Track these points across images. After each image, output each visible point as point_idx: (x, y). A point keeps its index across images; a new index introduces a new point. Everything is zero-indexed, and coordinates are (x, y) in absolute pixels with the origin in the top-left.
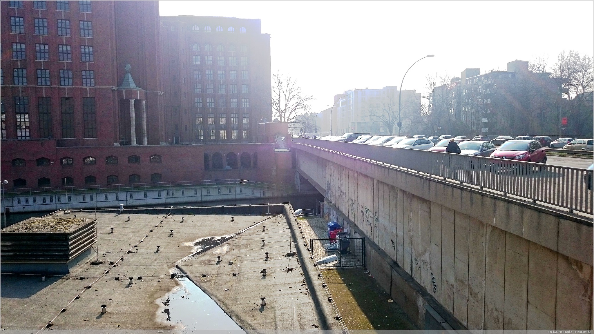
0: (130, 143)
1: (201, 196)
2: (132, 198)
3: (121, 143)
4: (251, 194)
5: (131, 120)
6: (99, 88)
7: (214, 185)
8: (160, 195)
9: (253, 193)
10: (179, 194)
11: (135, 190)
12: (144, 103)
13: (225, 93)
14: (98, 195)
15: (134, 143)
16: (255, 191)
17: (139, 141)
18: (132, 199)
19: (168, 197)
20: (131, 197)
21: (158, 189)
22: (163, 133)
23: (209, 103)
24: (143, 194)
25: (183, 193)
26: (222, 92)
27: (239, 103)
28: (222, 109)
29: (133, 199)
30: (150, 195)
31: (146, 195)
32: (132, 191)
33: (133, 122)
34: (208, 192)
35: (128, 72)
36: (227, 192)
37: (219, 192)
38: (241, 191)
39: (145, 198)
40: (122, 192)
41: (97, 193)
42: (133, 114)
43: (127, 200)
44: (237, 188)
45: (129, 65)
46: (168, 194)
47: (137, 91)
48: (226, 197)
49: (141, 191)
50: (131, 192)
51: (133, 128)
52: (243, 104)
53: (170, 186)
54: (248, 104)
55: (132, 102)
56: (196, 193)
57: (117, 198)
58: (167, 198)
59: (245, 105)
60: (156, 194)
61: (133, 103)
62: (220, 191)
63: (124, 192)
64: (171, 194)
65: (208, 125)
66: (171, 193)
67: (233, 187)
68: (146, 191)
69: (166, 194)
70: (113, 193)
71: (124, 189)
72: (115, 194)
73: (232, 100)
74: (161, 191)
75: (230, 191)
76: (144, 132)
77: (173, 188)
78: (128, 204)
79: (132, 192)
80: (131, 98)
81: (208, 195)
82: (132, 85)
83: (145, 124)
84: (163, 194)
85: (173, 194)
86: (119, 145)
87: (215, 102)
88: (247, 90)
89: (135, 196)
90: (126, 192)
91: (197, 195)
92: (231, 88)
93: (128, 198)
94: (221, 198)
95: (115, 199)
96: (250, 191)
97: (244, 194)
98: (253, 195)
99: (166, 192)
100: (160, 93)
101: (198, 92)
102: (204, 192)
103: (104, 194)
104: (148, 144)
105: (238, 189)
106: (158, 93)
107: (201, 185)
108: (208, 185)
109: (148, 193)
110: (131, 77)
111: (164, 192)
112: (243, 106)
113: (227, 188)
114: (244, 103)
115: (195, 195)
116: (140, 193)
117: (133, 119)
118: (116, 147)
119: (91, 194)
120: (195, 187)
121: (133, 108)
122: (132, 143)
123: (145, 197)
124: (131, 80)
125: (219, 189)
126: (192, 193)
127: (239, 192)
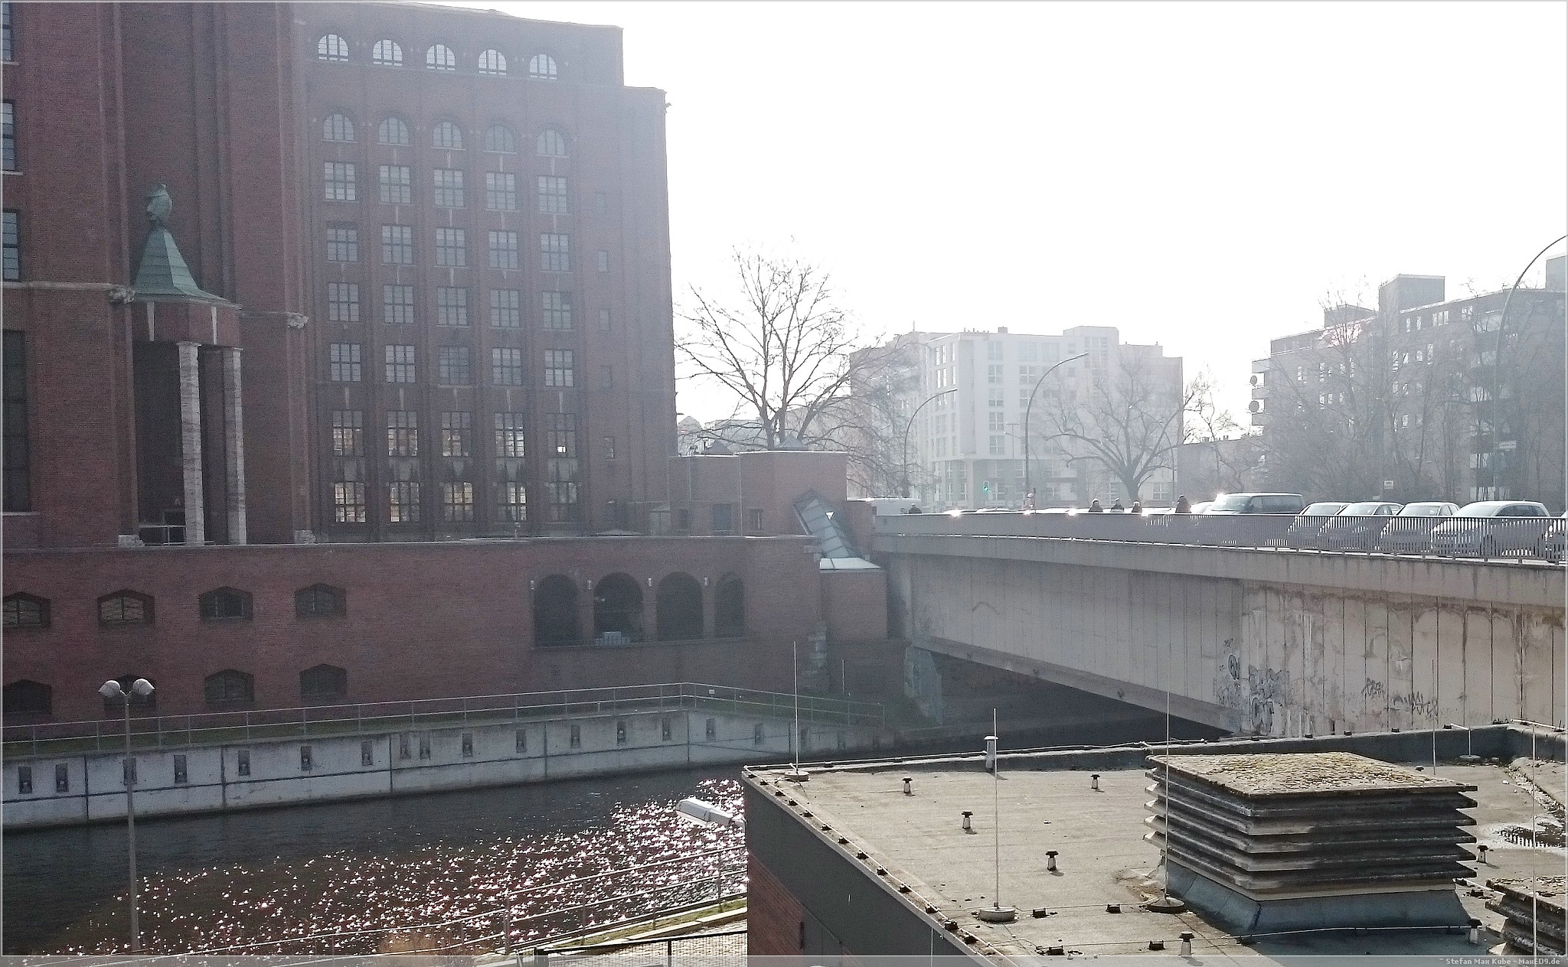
0: (178, 536)
1: (546, 757)
2: (248, 773)
3: (149, 537)
4: (750, 744)
5: (184, 434)
6: (48, 291)
7: (593, 708)
8: (367, 759)
9: (758, 739)
10: (449, 750)
11: (259, 740)
12: (236, 360)
13: (465, 323)
14: (91, 765)
15: (196, 536)
16: (768, 730)
17: (216, 529)
18: (246, 778)
19: (406, 764)
20: (244, 768)
21: (361, 733)
22: (304, 491)
23: (395, 364)
24: (294, 754)
25: (467, 747)
26: (452, 322)
27: (529, 372)
28: (455, 392)
29: (254, 776)
30: (327, 757)
31: (307, 761)
32: (249, 741)
33: (193, 444)
34: (575, 740)
35: (162, 225)
36: (655, 736)
37: (621, 740)
38: (710, 732)
39: (306, 773)
40: (205, 748)
41: (85, 757)
42: (192, 410)
43: (224, 784)
44: (692, 717)
45: (163, 195)
46: (405, 754)
47: (208, 308)
48: (647, 759)
49: (284, 743)
50: (243, 745)
51: (193, 470)
52: (549, 372)
53: (409, 719)
54: (569, 372)
55: (190, 355)
56: (521, 745)
57: (181, 776)
58: (400, 770)
59: (559, 376)
60: (351, 755)
61: (194, 363)
62: (624, 734)
63: (213, 747)
64: (418, 750)
65: (391, 462)
66: (414, 746)
67: (676, 715)
68: (309, 741)
69: (396, 752)
70: (163, 752)
71: (208, 737)
72: (169, 758)
73: (496, 354)
74: (374, 742)
75: (667, 736)
76: (236, 486)
77: (426, 727)
78: (231, 803)
79: (248, 746)
80: (187, 338)
81: (575, 751)
82: (183, 281)
83: (240, 451)
84: (382, 754)
85: (425, 752)
86: (141, 544)
87: (419, 364)
88: (567, 315)
89: (263, 764)
90: (223, 747)
91: (527, 755)
92: (494, 304)
93: (232, 774)
94: (626, 761)
95: (170, 780)
96: (749, 728)
97: (724, 744)
98: (761, 748)
99: (397, 743)
100: (293, 317)
101: (342, 319)
102: (558, 741)
103: (120, 759)
104: (250, 539)
105: (697, 724)
106: (285, 318)
107: (543, 712)
108: (574, 710)
109: (316, 753)
110: (174, 246)
111: (386, 744)
112: (549, 383)
113: (654, 719)
114: (554, 369)
115: (520, 756)
116: (282, 751)
117: (190, 431)
118: (125, 553)
119: (59, 762)
120: (517, 720)
121: (195, 380)
122: (188, 533)
123: (304, 768)
124: (175, 258)
125: (621, 727)
126: (505, 746)
127: (703, 737)
